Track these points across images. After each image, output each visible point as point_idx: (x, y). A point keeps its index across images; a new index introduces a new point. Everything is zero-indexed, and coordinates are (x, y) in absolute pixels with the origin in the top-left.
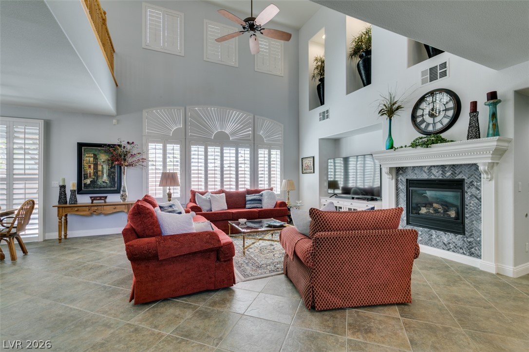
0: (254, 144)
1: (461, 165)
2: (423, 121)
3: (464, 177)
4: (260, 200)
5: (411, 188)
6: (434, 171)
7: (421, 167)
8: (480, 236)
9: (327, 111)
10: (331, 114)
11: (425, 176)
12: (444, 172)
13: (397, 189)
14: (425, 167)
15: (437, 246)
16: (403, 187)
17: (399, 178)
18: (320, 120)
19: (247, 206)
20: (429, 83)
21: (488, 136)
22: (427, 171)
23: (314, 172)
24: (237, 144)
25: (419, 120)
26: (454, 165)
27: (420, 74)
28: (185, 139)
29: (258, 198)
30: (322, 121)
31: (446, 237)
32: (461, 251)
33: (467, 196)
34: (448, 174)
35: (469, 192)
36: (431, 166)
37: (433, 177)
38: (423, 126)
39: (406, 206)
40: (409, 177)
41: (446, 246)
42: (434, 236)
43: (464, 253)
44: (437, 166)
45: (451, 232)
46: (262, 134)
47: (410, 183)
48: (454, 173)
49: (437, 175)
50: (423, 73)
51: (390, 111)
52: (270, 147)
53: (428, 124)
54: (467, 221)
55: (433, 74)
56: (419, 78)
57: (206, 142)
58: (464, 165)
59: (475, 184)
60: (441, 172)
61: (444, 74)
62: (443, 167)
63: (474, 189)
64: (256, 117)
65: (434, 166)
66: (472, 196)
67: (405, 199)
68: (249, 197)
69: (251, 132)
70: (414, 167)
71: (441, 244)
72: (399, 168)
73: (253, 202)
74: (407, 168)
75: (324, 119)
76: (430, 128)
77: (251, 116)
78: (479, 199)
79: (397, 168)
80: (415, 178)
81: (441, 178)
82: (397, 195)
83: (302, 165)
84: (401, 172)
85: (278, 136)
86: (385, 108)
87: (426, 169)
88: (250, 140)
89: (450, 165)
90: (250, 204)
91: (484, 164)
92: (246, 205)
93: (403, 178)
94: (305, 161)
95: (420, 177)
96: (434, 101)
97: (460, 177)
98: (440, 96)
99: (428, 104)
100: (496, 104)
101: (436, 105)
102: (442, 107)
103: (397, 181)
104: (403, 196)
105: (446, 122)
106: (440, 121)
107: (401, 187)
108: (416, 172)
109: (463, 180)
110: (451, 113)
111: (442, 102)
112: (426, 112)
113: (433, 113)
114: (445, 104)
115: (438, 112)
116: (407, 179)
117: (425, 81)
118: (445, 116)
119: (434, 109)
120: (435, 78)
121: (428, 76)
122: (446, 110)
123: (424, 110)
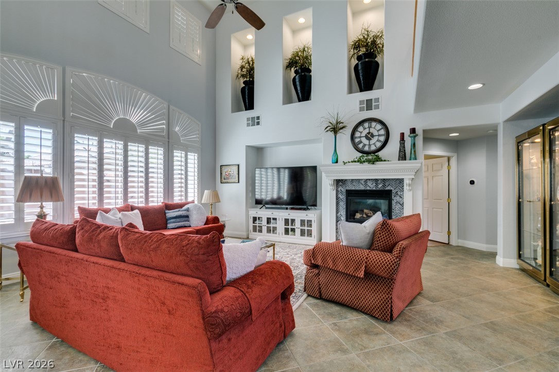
0: (169, 143)
1: (389, 179)
2: (361, 142)
3: (392, 189)
4: (187, 217)
5: (349, 198)
6: (369, 183)
7: (359, 180)
9: (258, 118)
10: (262, 121)
11: (362, 187)
12: (377, 185)
13: (337, 198)
14: (362, 180)
16: (343, 197)
17: (339, 189)
18: (248, 125)
19: (170, 226)
20: (365, 111)
21: (410, 160)
22: (364, 183)
23: (239, 182)
24: (147, 141)
25: (357, 140)
26: (384, 179)
27: (358, 103)
28: (64, 121)
29: (186, 214)
30: (251, 127)
33: (394, 203)
34: (380, 186)
35: (395, 199)
36: (367, 180)
37: (368, 188)
38: (360, 146)
39: (345, 213)
40: (348, 188)
44: (372, 179)
46: (179, 131)
47: (350, 193)
48: (384, 186)
49: (371, 186)
50: (361, 102)
51: (336, 129)
52: (186, 149)
53: (365, 145)
55: (369, 105)
56: (358, 106)
57: (101, 132)
58: (392, 179)
59: (399, 193)
60: (374, 184)
61: (377, 107)
62: (376, 180)
63: (398, 197)
64: (171, 107)
65: (369, 180)
66: (397, 203)
67: (345, 207)
68: (171, 214)
69: (164, 126)
70: (352, 180)
72: (339, 180)
73: (178, 220)
74: (346, 180)
75: (253, 125)
76: (366, 149)
77: (166, 106)
78: (402, 205)
79: (337, 180)
80: (353, 189)
81: (374, 189)
82: (337, 204)
83: (221, 174)
84: (341, 184)
85: (195, 137)
86: (330, 125)
87: (362, 182)
88: (163, 136)
89: (382, 179)
90: (174, 222)
91: (409, 179)
92: (167, 224)
93: (343, 189)
94: (225, 170)
95: (357, 188)
96: (370, 127)
97: (388, 188)
98: (374, 124)
99: (365, 129)
100: (415, 137)
101: (372, 130)
102: (375, 133)
103: (337, 191)
104: (343, 205)
105: (379, 145)
106: (374, 144)
107: (341, 197)
108: (354, 183)
109: (391, 190)
110: (382, 139)
111: (376, 128)
112: (363, 134)
113: (369, 136)
114: (378, 131)
115: (373, 136)
116: (346, 190)
117: (361, 109)
118: (378, 141)
119: (370, 133)
120: (369, 107)
121: (365, 105)
122: (379, 135)
123: (361, 133)
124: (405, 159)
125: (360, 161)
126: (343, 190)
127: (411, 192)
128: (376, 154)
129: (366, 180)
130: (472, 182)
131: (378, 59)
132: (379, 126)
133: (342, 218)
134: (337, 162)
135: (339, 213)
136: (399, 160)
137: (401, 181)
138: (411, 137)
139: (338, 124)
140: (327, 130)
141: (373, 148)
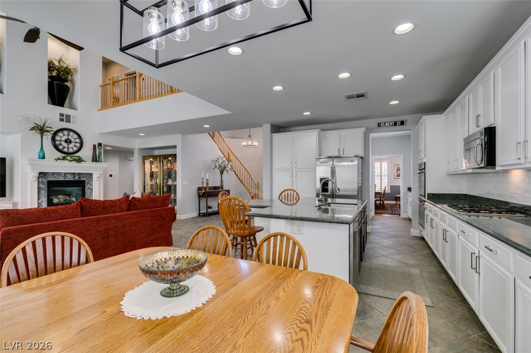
1: (83, 173)
3: (85, 179)
5: (50, 187)
6: (68, 176)
7: (59, 174)
11: (62, 179)
12: (74, 177)
13: (39, 188)
14: (62, 173)
16: (44, 186)
17: (40, 180)
20: (65, 122)
25: (56, 143)
26: (80, 173)
27: (58, 115)
33: (86, 189)
35: (87, 186)
37: (67, 179)
39: (46, 200)
40: (49, 179)
44: (70, 173)
47: (51, 184)
48: (80, 177)
49: (70, 178)
50: (62, 115)
53: (64, 147)
55: (67, 118)
58: (85, 173)
59: (90, 182)
60: (72, 176)
61: (74, 122)
62: (74, 174)
63: (89, 185)
65: (68, 173)
66: (89, 188)
67: (46, 194)
70: (53, 173)
72: (41, 172)
74: (47, 173)
76: (66, 150)
78: (92, 190)
80: (54, 179)
81: (72, 180)
82: (39, 192)
84: (42, 175)
86: (37, 126)
87: (63, 175)
89: (78, 173)
91: (97, 174)
95: (58, 179)
96: (68, 135)
97: (83, 179)
98: (71, 134)
99: (64, 135)
100: (101, 148)
101: (70, 137)
102: (73, 140)
103: (39, 182)
104: (44, 193)
105: (75, 149)
106: (72, 148)
107: (42, 186)
108: (55, 176)
109: (85, 181)
110: (78, 145)
111: (73, 137)
112: (63, 139)
113: (68, 141)
114: (75, 139)
115: (71, 142)
116: (48, 181)
117: (62, 120)
118: (75, 146)
119: (69, 139)
120: (68, 121)
121: (64, 118)
122: (76, 142)
123: (61, 137)
124: (96, 161)
125: (64, 159)
126: (44, 181)
127: (98, 182)
128: (76, 155)
129: (65, 174)
130: (111, 176)
131: (69, 84)
132: (75, 136)
133: (43, 204)
134: (44, 158)
135: (40, 200)
136: (92, 161)
137: (91, 175)
138: (99, 148)
139: (45, 127)
140: (32, 129)
141: (71, 150)
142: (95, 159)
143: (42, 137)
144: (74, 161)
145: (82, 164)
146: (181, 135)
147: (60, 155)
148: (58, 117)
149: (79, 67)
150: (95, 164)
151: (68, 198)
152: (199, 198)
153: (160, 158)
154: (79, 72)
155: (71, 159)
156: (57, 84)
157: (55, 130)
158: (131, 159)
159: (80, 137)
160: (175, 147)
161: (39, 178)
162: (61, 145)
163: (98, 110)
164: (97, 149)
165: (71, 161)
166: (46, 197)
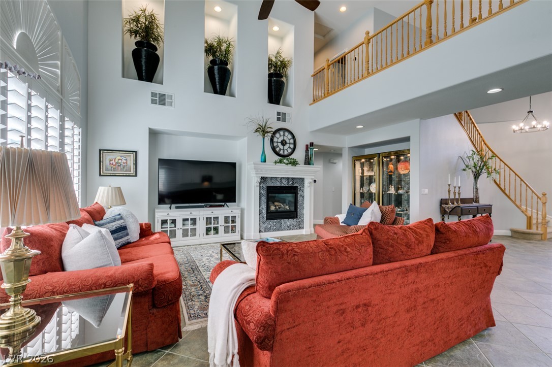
1: (296, 178)
3: (298, 185)
6: (284, 181)
7: (276, 178)
8: (303, 217)
9: (169, 96)
10: (175, 101)
11: (278, 184)
13: (260, 193)
14: (278, 178)
15: (284, 229)
16: (264, 192)
17: (261, 186)
18: (154, 102)
20: (281, 122)
22: (279, 181)
23: (135, 175)
24: (47, 92)
25: (275, 145)
26: (293, 178)
27: (276, 114)
30: (157, 106)
31: (289, 222)
32: (296, 228)
33: (298, 196)
34: (291, 183)
35: (300, 193)
37: (283, 185)
38: (277, 150)
39: (266, 206)
40: (268, 185)
41: (289, 228)
42: (283, 223)
43: (297, 229)
44: (285, 178)
45: (291, 218)
47: (269, 189)
48: (293, 183)
49: (285, 183)
50: (278, 113)
53: (280, 149)
54: (298, 210)
55: (284, 117)
58: (298, 178)
59: (302, 189)
60: (287, 182)
61: (289, 121)
62: (288, 179)
64: (64, 39)
65: (283, 178)
66: (301, 196)
67: (266, 201)
69: (59, 71)
70: (271, 178)
71: (286, 227)
74: (267, 178)
75: (162, 104)
76: (282, 152)
78: (303, 197)
80: (272, 185)
81: (287, 185)
82: (260, 198)
83: (101, 161)
84: (264, 181)
88: (57, 89)
89: (291, 178)
95: (275, 185)
96: (284, 136)
97: (296, 185)
98: (287, 134)
99: (280, 136)
100: (313, 149)
101: (285, 138)
103: (260, 188)
104: (264, 199)
105: (290, 150)
106: (287, 150)
108: (273, 181)
109: (297, 187)
110: (292, 146)
111: (288, 138)
112: (280, 140)
113: (284, 143)
114: (289, 140)
115: (286, 143)
117: (278, 119)
118: (289, 147)
119: (284, 140)
120: (284, 120)
121: (281, 117)
122: (290, 143)
123: (278, 138)
124: (309, 164)
125: (281, 162)
126: (264, 186)
127: (309, 188)
128: (291, 157)
129: (281, 178)
131: (284, 79)
132: (290, 137)
133: (263, 211)
134: (265, 162)
135: (261, 207)
136: (305, 164)
137: (303, 180)
138: (311, 149)
139: (266, 128)
140: (256, 131)
141: (286, 153)
142: (308, 161)
143: (264, 139)
144: (290, 164)
145: (297, 168)
146: (419, 119)
147: (278, 158)
148: (276, 116)
149: (293, 58)
150: (308, 167)
151: (282, 206)
152: (443, 216)
153: (379, 157)
154: (293, 63)
155: (287, 162)
156: (274, 80)
157: (274, 130)
158: (335, 161)
159: (294, 137)
160: (407, 139)
161: (260, 183)
162: (278, 147)
163: (310, 105)
164: (309, 149)
165: (287, 164)
166: (266, 204)
